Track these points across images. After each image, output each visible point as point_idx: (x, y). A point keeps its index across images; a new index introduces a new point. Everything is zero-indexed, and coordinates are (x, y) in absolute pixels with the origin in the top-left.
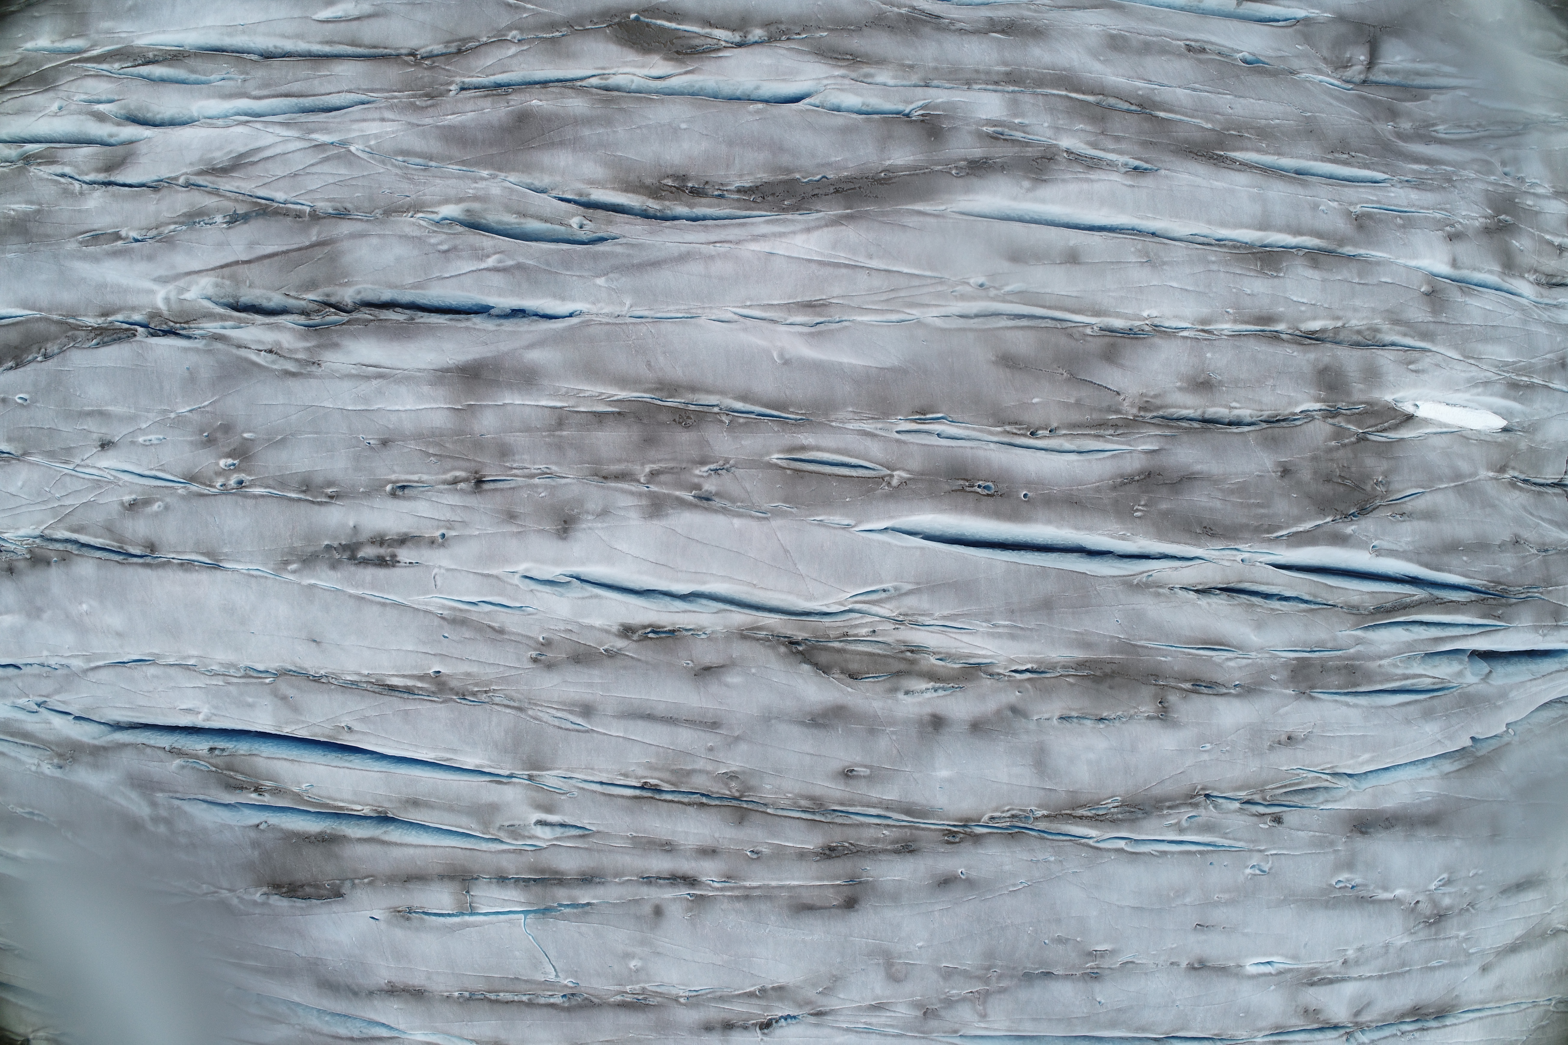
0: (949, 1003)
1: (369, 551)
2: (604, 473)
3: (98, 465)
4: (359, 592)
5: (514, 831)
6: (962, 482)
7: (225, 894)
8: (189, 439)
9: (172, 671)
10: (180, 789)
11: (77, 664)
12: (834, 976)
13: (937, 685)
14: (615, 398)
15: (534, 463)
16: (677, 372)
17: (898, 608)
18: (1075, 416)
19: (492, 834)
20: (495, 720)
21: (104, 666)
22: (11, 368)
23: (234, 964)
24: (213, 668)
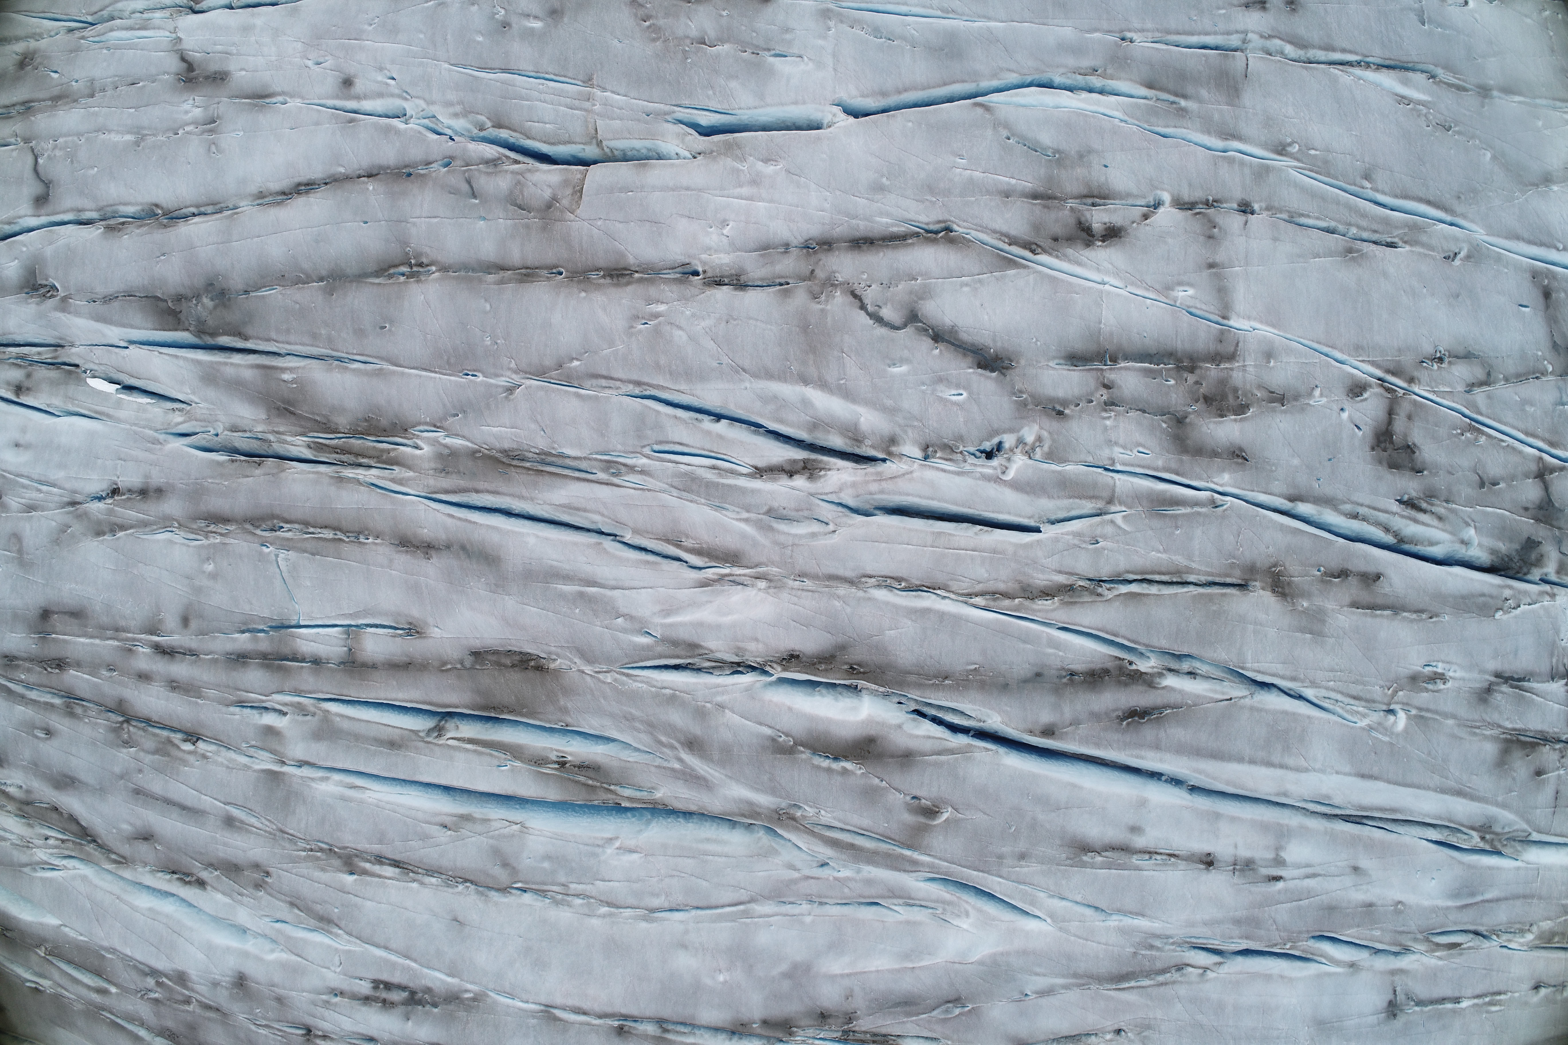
1: (396, 996)
2: (219, 1014)
4: (408, 962)
5: (302, 710)
7: (588, 669)
9: (631, 901)
10: (653, 769)
11: (763, 909)
12: (58, 545)
13: (3, 788)
15: (266, 1035)
17: (32, 854)
19: (320, 709)
20: (303, 825)
21: (723, 906)
23: (594, 584)
24: (580, 902)
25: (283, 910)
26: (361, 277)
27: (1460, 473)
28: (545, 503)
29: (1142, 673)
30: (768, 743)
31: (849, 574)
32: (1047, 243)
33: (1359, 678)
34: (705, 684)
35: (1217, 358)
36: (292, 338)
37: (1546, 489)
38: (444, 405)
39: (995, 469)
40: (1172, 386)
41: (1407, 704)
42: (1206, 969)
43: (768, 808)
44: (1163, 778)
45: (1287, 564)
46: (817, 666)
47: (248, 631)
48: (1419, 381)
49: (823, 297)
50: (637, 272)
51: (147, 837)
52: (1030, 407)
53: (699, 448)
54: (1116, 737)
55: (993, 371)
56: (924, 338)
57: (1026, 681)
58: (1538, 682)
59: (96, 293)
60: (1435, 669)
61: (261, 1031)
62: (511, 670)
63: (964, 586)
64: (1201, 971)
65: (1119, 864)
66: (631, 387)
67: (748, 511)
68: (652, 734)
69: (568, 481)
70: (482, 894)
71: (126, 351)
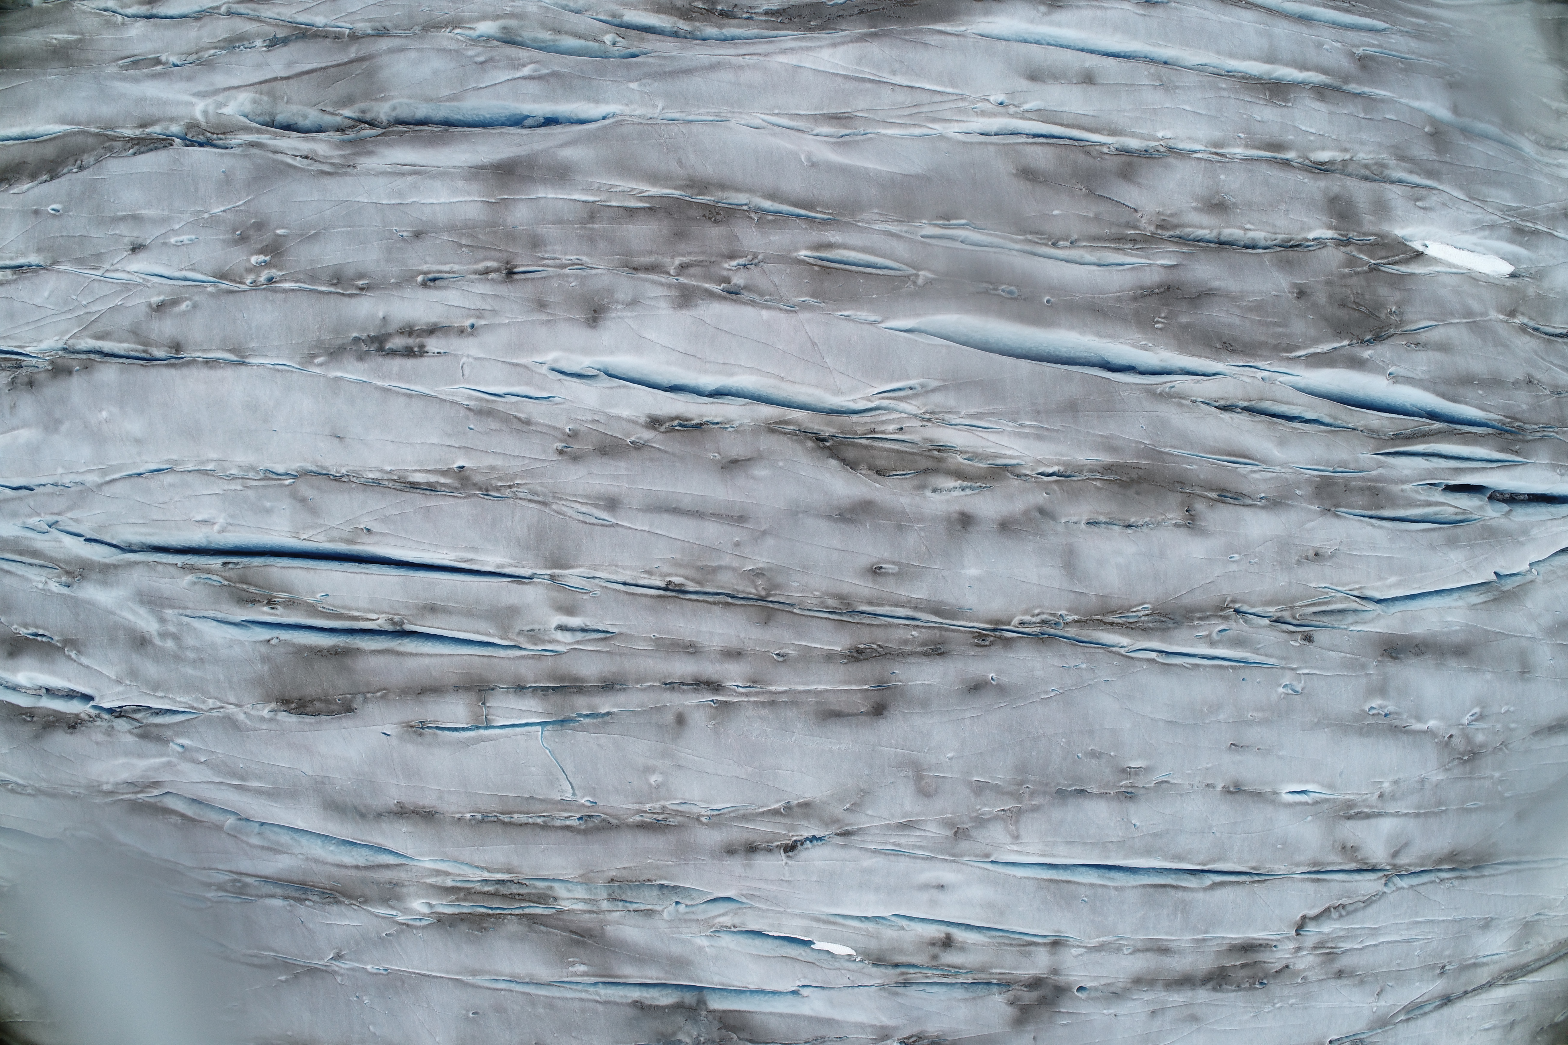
0: (981, 821)
1: (397, 342)
2: (634, 265)
3: (128, 269)
4: (386, 384)
5: (533, 636)
6: (985, 285)
7: (231, 709)
8: (221, 237)
9: (189, 478)
10: (190, 605)
11: (92, 479)
12: (862, 790)
13: (965, 484)
14: (646, 194)
15: (566, 254)
16: (707, 170)
17: (925, 405)
18: (1094, 229)
19: (512, 640)
20: (518, 515)
21: (121, 479)
22: (46, 181)
23: (237, 787)
24: (232, 472)
36: (577, 1005)
38: (400, 944)
46: (54, 719)
47: (604, 714)
70: (324, 467)
71: (801, 984)
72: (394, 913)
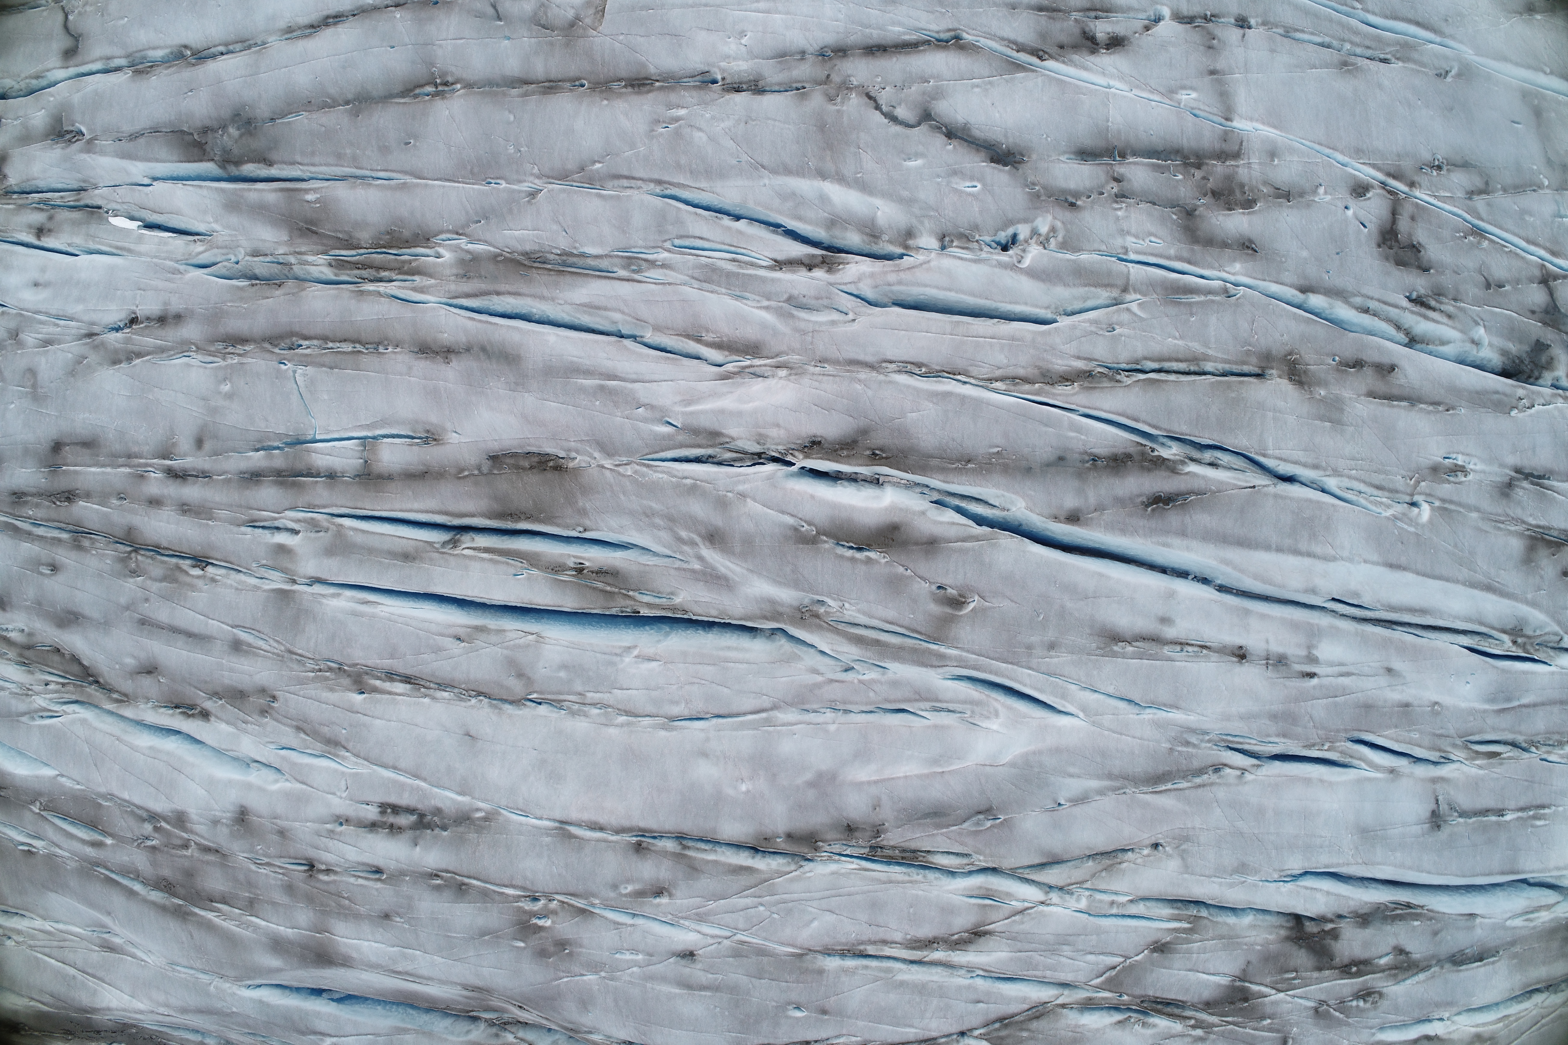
1: (404, 820)
2: (218, 855)
3: (699, 936)
4: (418, 782)
5: (315, 527)
7: (608, 463)
8: (584, 950)
9: (650, 709)
10: (672, 572)
12: (73, 376)
13: (5, 634)
14: (215, 914)
15: (266, 875)
16: (173, 925)
17: (31, 702)
19: (334, 524)
20: (312, 644)
21: (745, 714)
23: (615, 377)
24: (598, 711)
25: (289, 736)
26: (386, 98)
27: (1466, 273)
28: (566, 303)
29: (1164, 459)
30: (790, 533)
31: (869, 359)
32: (1054, 50)
33: (1380, 467)
34: (726, 473)
35: (1222, 156)
36: (317, 160)
37: (1551, 294)
38: (467, 213)
39: (1011, 257)
40: (1180, 180)
41: (1430, 495)
42: (1244, 770)
43: (791, 606)
44: (1190, 577)
45: (1303, 353)
46: (839, 453)
47: (263, 449)
48: (1420, 186)
49: (839, 99)
50: (658, 81)
51: (150, 670)
52: (1043, 198)
53: (719, 243)
54: (1142, 522)
55: (1005, 165)
56: (938, 135)
57: (1049, 465)
58: (1558, 481)
59: (122, 132)
60: (1455, 461)
61: (262, 871)
62: (529, 472)
63: (984, 371)
64: (1238, 773)
65: (1151, 655)
66: (652, 185)
67: (768, 299)
68: (671, 530)
69: (590, 280)
70: (496, 707)
71: (150, 188)
72: (470, 246)
